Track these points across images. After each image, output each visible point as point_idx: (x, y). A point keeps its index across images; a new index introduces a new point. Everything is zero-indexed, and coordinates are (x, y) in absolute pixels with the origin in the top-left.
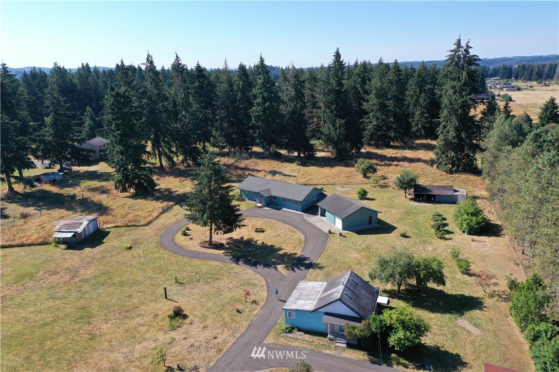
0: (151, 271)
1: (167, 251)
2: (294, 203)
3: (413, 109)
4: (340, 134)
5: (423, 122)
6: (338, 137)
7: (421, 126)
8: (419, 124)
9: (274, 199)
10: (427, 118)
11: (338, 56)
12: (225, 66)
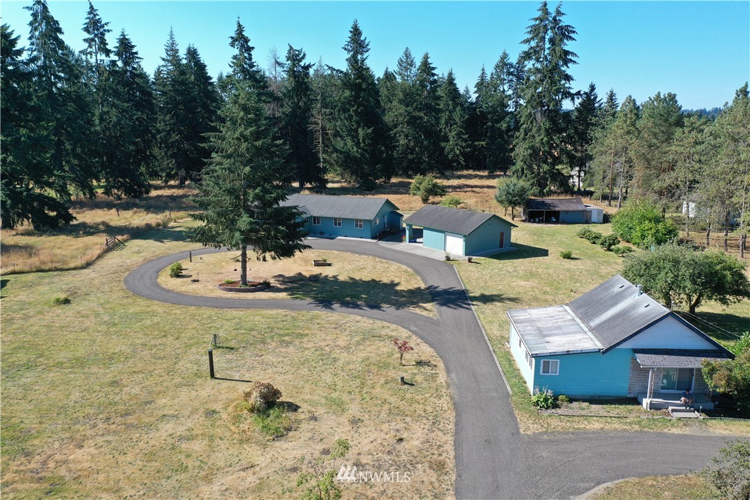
0: (140, 335)
1: (156, 302)
2: (357, 226)
3: (445, 128)
4: (365, 150)
5: (461, 146)
6: (362, 155)
7: (458, 152)
8: (456, 149)
9: (315, 223)
10: (465, 140)
11: (356, 32)
12: (171, 42)
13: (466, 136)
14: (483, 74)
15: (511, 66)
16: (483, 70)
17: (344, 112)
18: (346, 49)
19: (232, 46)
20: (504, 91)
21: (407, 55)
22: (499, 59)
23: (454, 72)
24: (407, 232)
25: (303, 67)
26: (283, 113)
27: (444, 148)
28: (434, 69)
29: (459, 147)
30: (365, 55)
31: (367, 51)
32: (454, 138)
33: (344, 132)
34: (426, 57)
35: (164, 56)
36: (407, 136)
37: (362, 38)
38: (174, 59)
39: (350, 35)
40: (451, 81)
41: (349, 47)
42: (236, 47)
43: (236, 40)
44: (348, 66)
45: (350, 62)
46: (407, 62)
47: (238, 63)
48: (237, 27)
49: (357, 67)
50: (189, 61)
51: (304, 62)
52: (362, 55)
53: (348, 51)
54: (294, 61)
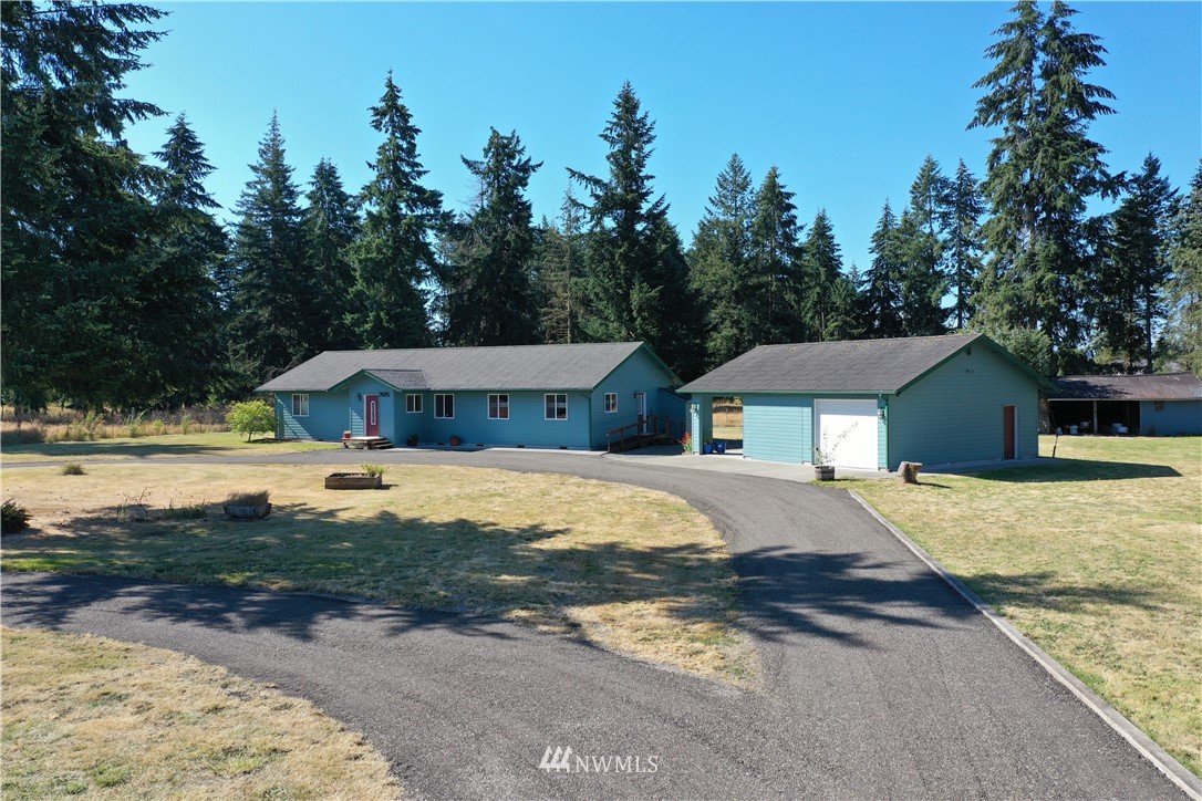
2: (550, 414)
9: (440, 414)
11: (628, 104)
12: (272, 136)
13: (855, 332)
14: (887, 214)
15: (945, 183)
16: (887, 208)
17: (602, 260)
18: (605, 137)
19: (376, 127)
20: (932, 235)
21: (736, 168)
22: (919, 173)
23: (828, 214)
25: (515, 168)
26: (476, 259)
28: (789, 195)
30: (647, 148)
31: (648, 142)
32: (833, 335)
34: (773, 176)
36: (736, 323)
37: (639, 115)
38: (275, 168)
39: (616, 111)
40: (822, 230)
41: (614, 134)
42: (384, 129)
43: (384, 114)
44: (612, 171)
45: (617, 163)
46: (734, 181)
47: (388, 161)
48: (387, 89)
49: (629, 170)
50: (320, 188)
51: (518, 157)
52: (640, 149)
53: (612, 142)
54: (498, 155)
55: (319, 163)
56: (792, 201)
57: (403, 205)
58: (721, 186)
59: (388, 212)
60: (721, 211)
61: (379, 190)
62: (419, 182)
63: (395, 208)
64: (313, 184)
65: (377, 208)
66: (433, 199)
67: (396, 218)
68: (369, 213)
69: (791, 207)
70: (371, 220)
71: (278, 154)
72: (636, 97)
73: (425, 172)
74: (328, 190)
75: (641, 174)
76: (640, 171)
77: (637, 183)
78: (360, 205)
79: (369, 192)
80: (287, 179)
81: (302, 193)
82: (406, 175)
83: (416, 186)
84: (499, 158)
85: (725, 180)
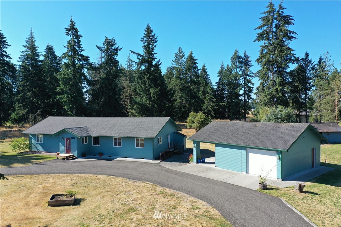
2: (138, 145)
3: (202, 96)
4: (155, 103)
5: (212, 106)
6: (153, 106)
7: (210, 109)
8: (209, 107)
9: (94, 144)
10: (214, 102)
11: (149, 31)
12: (31, 36)
13: (214, 100)
14: (222, 66)
15: (241, 57)
16: (222, 64)
17: (141, 79)
18: (142, 41)
19: (67, 34)
20: (237, 72)
21: (180, 51)
22: (233, 54)
23: (206, 65)
24: (195, 151)
25: (114, 49)
26: (101, 78)
27: (202, 106)
28: (196, 60)
29: (211, 106)
30: (155, 44)
31: (155, 42)
32: (207, 101)
33: (141, 91)
34: (191, 54)
35: (26, 44)
36: (181, 98)
37: (153, 34)
38: (32, 47)
39: (145, 33)
40: (204, 70)
41: (145, 40)
42: (70, 35)
43: (69, 30)
44: (144, 51)
45: (146, 49)
46: (179, 55)
47: (71, 46)
48: (71, 22)
49: (149, 51)
50: (48, 53)
51: (114, 46)
52: (153, 45)
53: (144, 42)
54: (108, 45)
55: (47, 45)
56: (196, 61)
57: (76, 60)
58: (176, 57)
59: (71, 63)
60: (176, 64)
61: (68, 55)
62: (82, 53)
63: (74, 61)
64: (45, 52)
65: (67, 61)
66: (86, 59)
67: (74, 65)
68: (65, 63)
69: (196, 63)
70: (65, 65)
71: (33, 42)
72: (151, 28)
73: (84, 50)
74: (51, 54)
75: (153, 52)
76: (153, 51)
77: (152, 55)
78: (62, 60)
79: (64, 56)
80: (36, 50)
81: (42, 55)
82: (77, 51)
83: (80, 54)
84: (108, 46)
85: (177, 54)
